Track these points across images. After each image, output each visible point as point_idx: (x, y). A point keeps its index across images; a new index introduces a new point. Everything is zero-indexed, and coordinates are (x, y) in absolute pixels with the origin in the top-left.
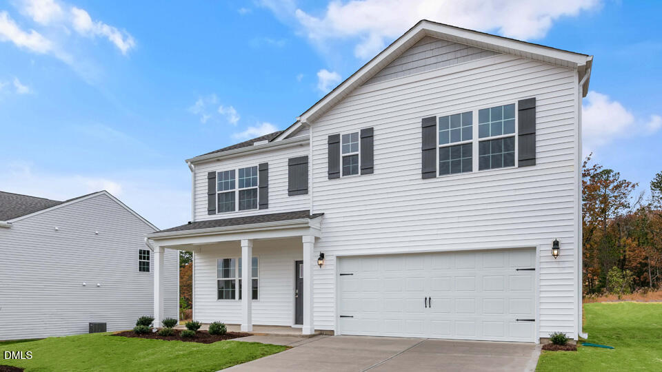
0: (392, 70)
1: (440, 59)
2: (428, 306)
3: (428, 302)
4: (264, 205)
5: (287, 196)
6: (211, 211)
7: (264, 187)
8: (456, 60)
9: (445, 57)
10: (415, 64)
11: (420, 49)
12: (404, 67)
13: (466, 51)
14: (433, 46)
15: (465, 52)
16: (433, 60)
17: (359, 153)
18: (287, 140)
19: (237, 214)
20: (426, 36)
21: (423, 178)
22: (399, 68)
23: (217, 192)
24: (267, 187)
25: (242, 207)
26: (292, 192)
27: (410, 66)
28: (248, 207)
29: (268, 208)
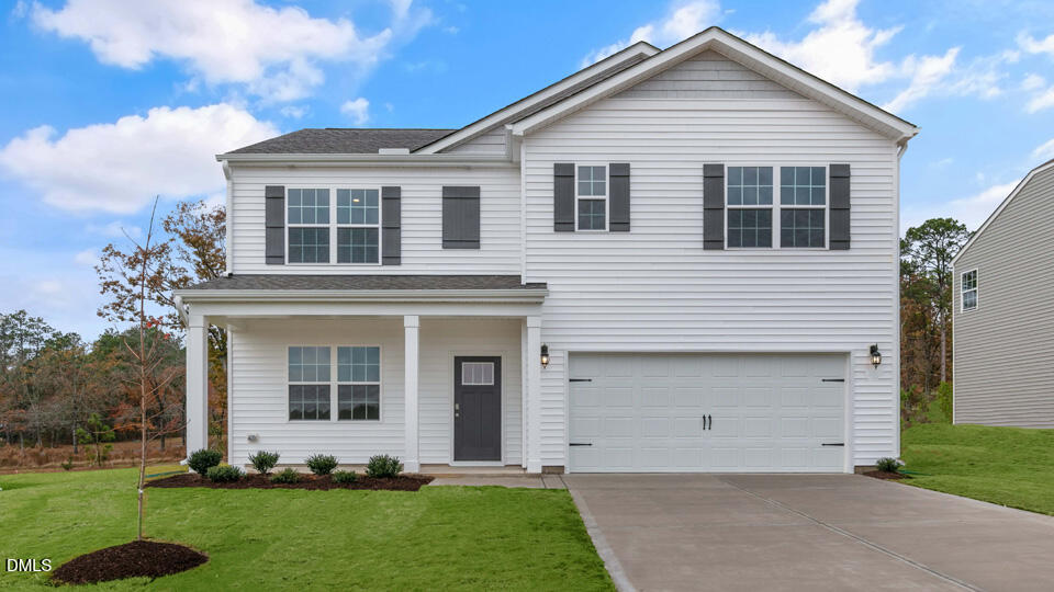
0: (659, 86)
1: (729, 86)
2: (707, 427)
3: (707, 421)
4: (393, 257)
5: (440, 248)
6: (273, 257)
7: (393, 228)
8: (751, 93)
9: (736, 86)
10: (694, 85)
11: (699, 65)
12: (678, 86)
13: (763, 83)
14: (720, 66)
15: (762, 85)
16: (719, 86)
17: (607, 197)
18: (442, 156)
19: (333, 267)
20: (709, 50)
21: (705, 248)
22: (669, 85)
23: (287, 225)
24: (399, 228)
25: (343, 258)
26: (450, 242)
27: (686, 85)
28: (358, 259)
29: (399, 264)
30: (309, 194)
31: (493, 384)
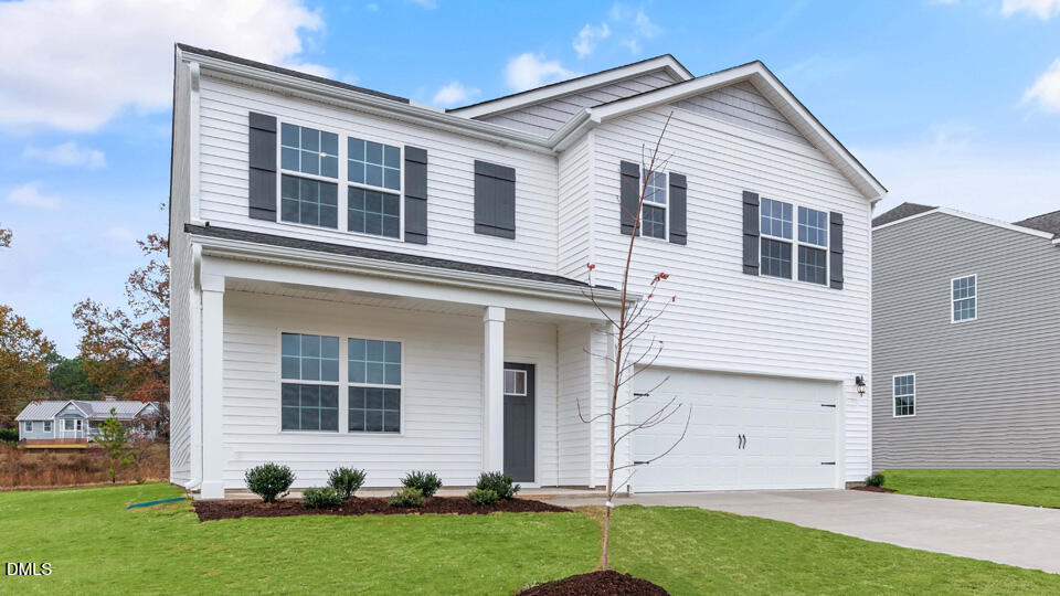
0: (709, 104)
2: (742, 446)
4: (418, 234)
5: (472, 231)
6: (260, 209)
7: (418, 197)
10: (736, 112)
11: (740, 94)
12: (724, 109)
17: (667, 206)
18: (478, 124)
19: (341, 235)
20: (748, 85)
21: (744, 272)
22: (717, 106)
23: (280, 170)
24: (426, 200)
25: (354, 225)
26: (482, 227)
27: (730, 110)
28: (373, 229)
29: (425, 243)
30: (311, 135)
31: (525, 395)
